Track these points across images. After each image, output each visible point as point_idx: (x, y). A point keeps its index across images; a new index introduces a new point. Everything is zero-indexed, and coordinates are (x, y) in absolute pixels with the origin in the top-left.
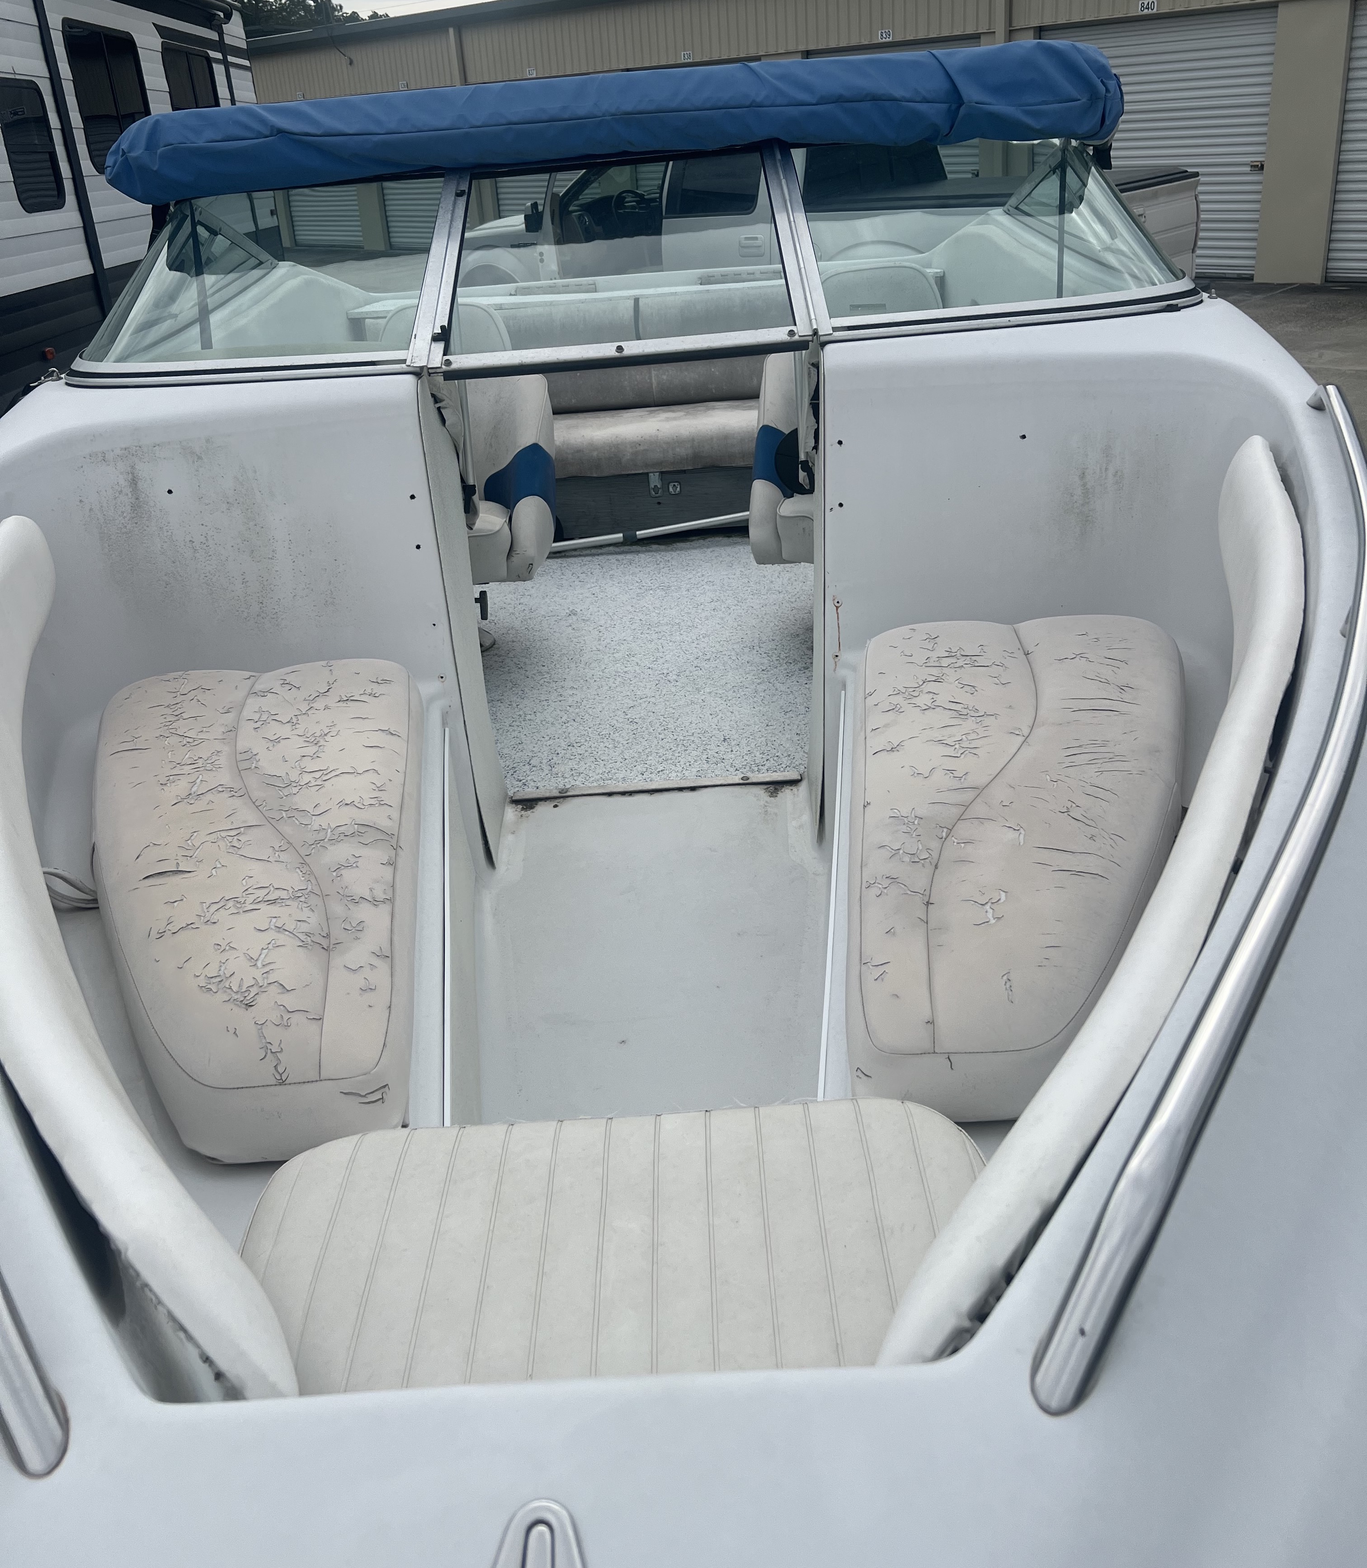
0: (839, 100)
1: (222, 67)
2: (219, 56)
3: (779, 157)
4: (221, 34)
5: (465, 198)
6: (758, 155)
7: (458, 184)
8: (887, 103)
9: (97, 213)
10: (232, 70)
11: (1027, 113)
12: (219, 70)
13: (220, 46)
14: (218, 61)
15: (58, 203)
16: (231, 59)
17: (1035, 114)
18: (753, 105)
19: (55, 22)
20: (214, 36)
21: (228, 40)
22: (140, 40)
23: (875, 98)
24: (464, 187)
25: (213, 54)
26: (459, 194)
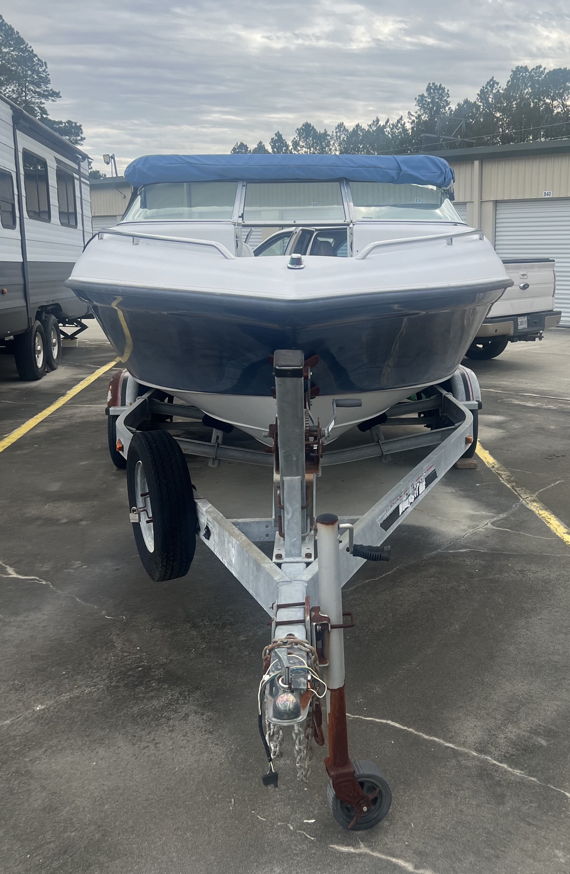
0: (363, 166)
1: (78, 182)
2: (78, 177)
3: (345, 182)
4: (79, 166)
5: (245, 187)
6: (338, 183)
7: (243, 183)
8: (378, 169)
9: (27, 235)
10: (82, 184)
11: (421, 175)
12: (77, 182)
13: (78, 172)
14: (77, 179)
15: (13, 227)
16: (82, 179)
17: (424, 176)
18: (337, 166)
19: (20, 149)
20: (76, 167)
21: (82, 170)
22: (49, 163)
23: (375, 167)
24: (245, 184)
25: (75, 175)
26: (244, 186)
